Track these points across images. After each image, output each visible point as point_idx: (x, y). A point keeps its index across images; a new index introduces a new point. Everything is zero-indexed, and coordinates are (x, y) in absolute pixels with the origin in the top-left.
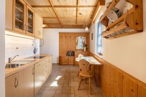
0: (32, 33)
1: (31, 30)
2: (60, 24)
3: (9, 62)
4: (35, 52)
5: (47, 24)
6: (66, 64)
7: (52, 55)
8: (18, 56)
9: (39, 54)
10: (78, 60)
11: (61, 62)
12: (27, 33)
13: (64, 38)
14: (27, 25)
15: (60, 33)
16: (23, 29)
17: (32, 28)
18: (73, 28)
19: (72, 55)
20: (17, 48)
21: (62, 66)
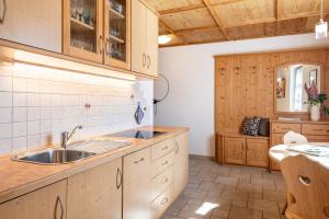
0: (124, 59)
1: (120, 50)
2: (218, 26)
3: (63, 145)
4: (137, 119)
5: (175, 32)
6: (239, 162)
7: (188, 129)
8: (80, 127)
9: (151, 123)
10: (278, 153)
11: (219, 155)
12: (109, 59)
13: (231, 73)
14: (107, 36)
15: (217, 58)
16: (94, 51)
17: (124, 44)
18: (266, 34)
19: (259, 134)
20: (88, 106)
21: (224, 169)
